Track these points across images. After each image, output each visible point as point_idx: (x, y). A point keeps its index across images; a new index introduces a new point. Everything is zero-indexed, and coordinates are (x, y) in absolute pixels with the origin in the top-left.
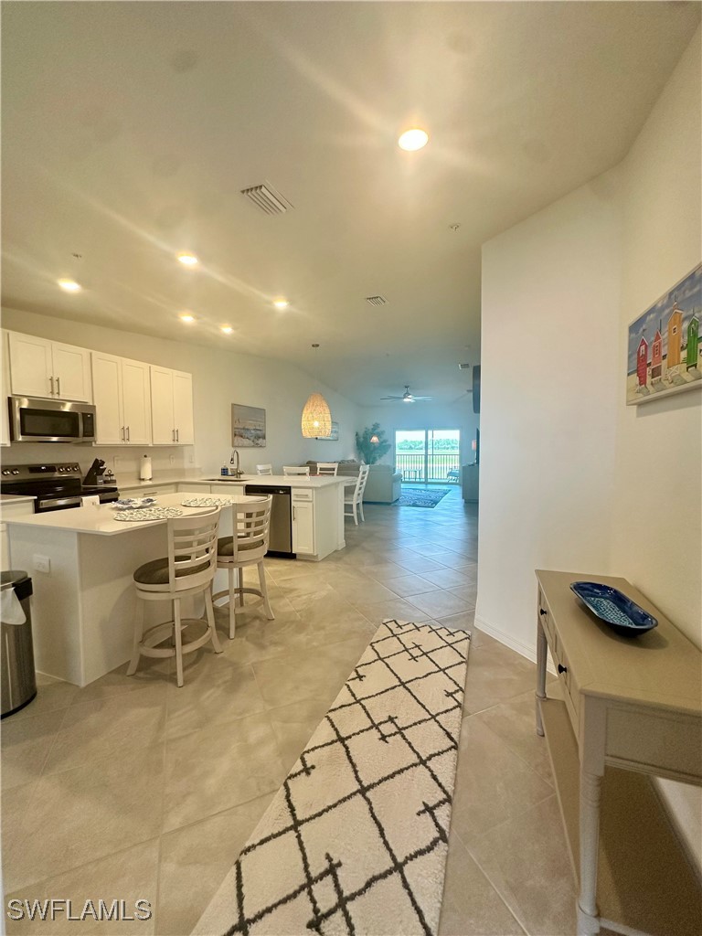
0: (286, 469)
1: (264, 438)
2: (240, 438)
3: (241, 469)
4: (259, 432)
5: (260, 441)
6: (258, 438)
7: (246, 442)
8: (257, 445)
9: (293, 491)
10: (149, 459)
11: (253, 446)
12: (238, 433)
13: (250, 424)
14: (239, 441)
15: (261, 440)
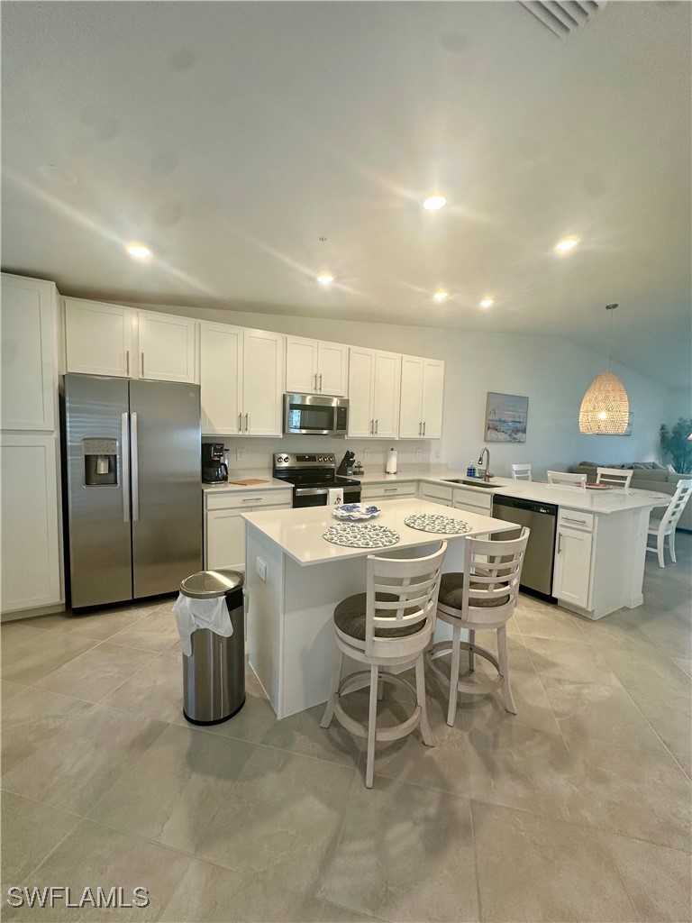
0: (550, 474)
1: (524, 431)
2: (494, 432)
3: (491, 471)
4: (518, 425)
5: (519, 436)
6: (517, 431)
7: (501, 436)
8: (514, 440)
9: (561, 513)
10: (395, 452)
11: (510, 441)
12: (492, 427)
13: (508, 416)
14: (492, 434)
15: (520, 433)
